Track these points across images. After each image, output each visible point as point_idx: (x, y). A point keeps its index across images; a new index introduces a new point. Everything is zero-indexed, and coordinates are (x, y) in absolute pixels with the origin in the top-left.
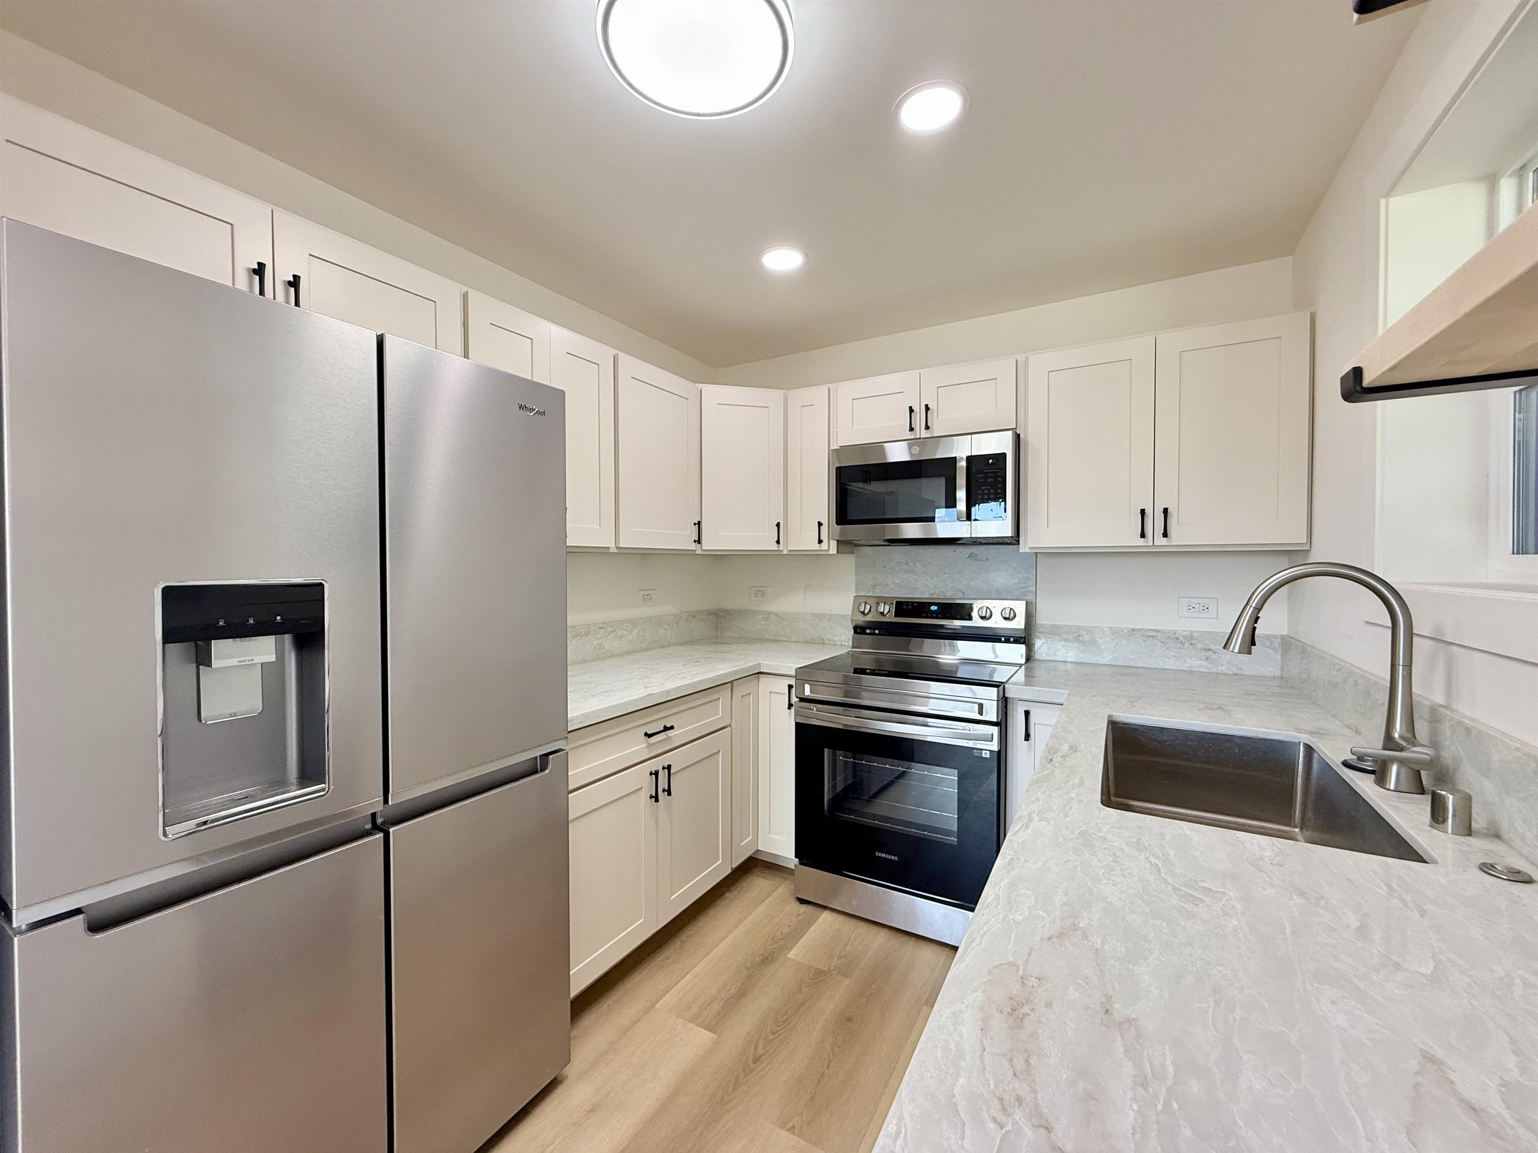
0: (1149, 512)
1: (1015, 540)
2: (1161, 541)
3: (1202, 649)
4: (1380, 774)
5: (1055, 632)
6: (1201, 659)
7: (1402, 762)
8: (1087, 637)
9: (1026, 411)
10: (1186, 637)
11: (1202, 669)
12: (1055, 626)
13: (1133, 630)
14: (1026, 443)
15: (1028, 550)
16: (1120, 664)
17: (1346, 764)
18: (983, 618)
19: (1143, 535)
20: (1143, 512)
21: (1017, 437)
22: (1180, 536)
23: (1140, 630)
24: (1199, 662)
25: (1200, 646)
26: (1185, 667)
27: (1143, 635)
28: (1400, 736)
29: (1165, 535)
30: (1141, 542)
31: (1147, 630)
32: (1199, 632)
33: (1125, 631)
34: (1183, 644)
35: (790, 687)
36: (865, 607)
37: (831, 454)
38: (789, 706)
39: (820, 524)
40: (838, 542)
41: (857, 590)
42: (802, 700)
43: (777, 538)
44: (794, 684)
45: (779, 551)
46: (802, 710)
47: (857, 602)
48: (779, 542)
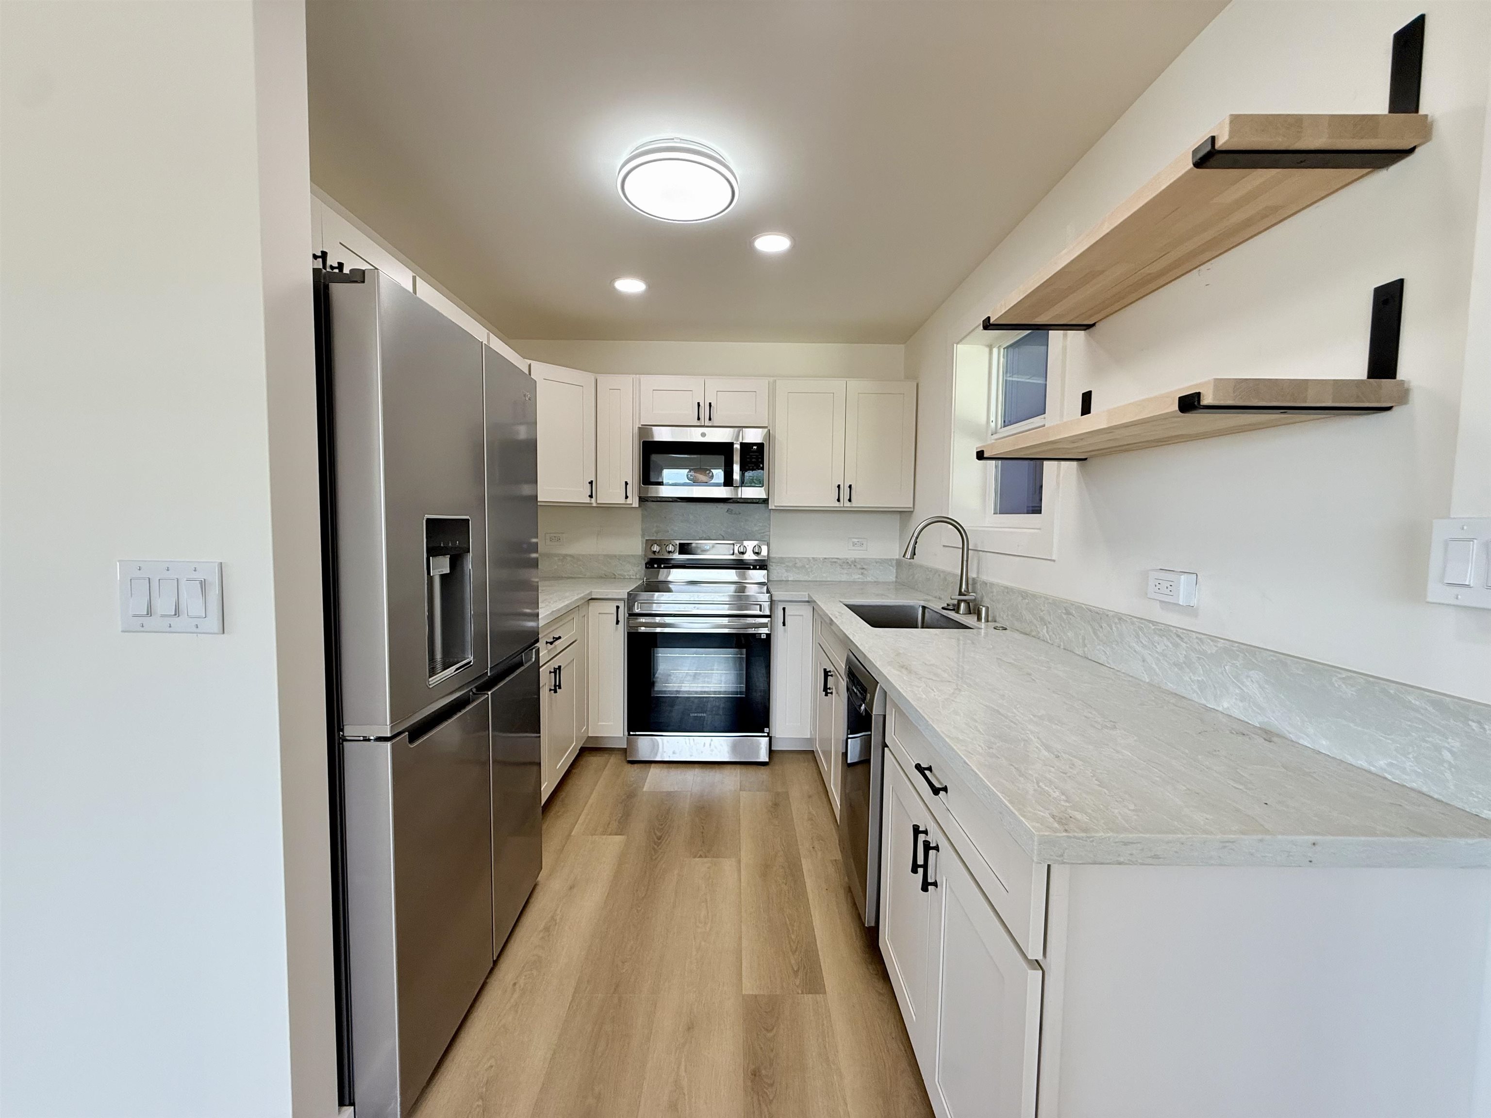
0: (842, 486)
1: (767, 500)
2: (848, 504)
3: (860, 568)
4: (956, 609)
5: (782, 561)
6: (859, 574)
7: (965, 601)
8: (799, 564)
9: (773, 416)
10: (852, 562)
11: (860, 580)
12: (781, 558)
13: (825, 558)
14: (774, 437)
15: (774, 508)
16: (818, 580)
17: (943, 608)
18: (741, 553)
19: (839, 500)
20: (838, 486)
21: (769, 433)
22: (856, 503)
23: (829, 558)
24: (859, 576)
25: (859, 566)
26: (851, 579)
27: (831, 562)
28: (965, 591)
29: (850, 500)
30: (837, 504)
31: (832, 559)
32: (859, 558)
33: (821, 559)
34: (850, 565)
35: (618, 607)
36: (656, 548)
37: (636, 430)
38: (618, 622)
39: (626, 483)
40: (640, 498)
41: (643, 536)
42: (632, 615)
43: (590, 494)
44: (621, 605)
45: (591, 503)
46: (632, 622)
47: (650, 543)
48: (591, 496)
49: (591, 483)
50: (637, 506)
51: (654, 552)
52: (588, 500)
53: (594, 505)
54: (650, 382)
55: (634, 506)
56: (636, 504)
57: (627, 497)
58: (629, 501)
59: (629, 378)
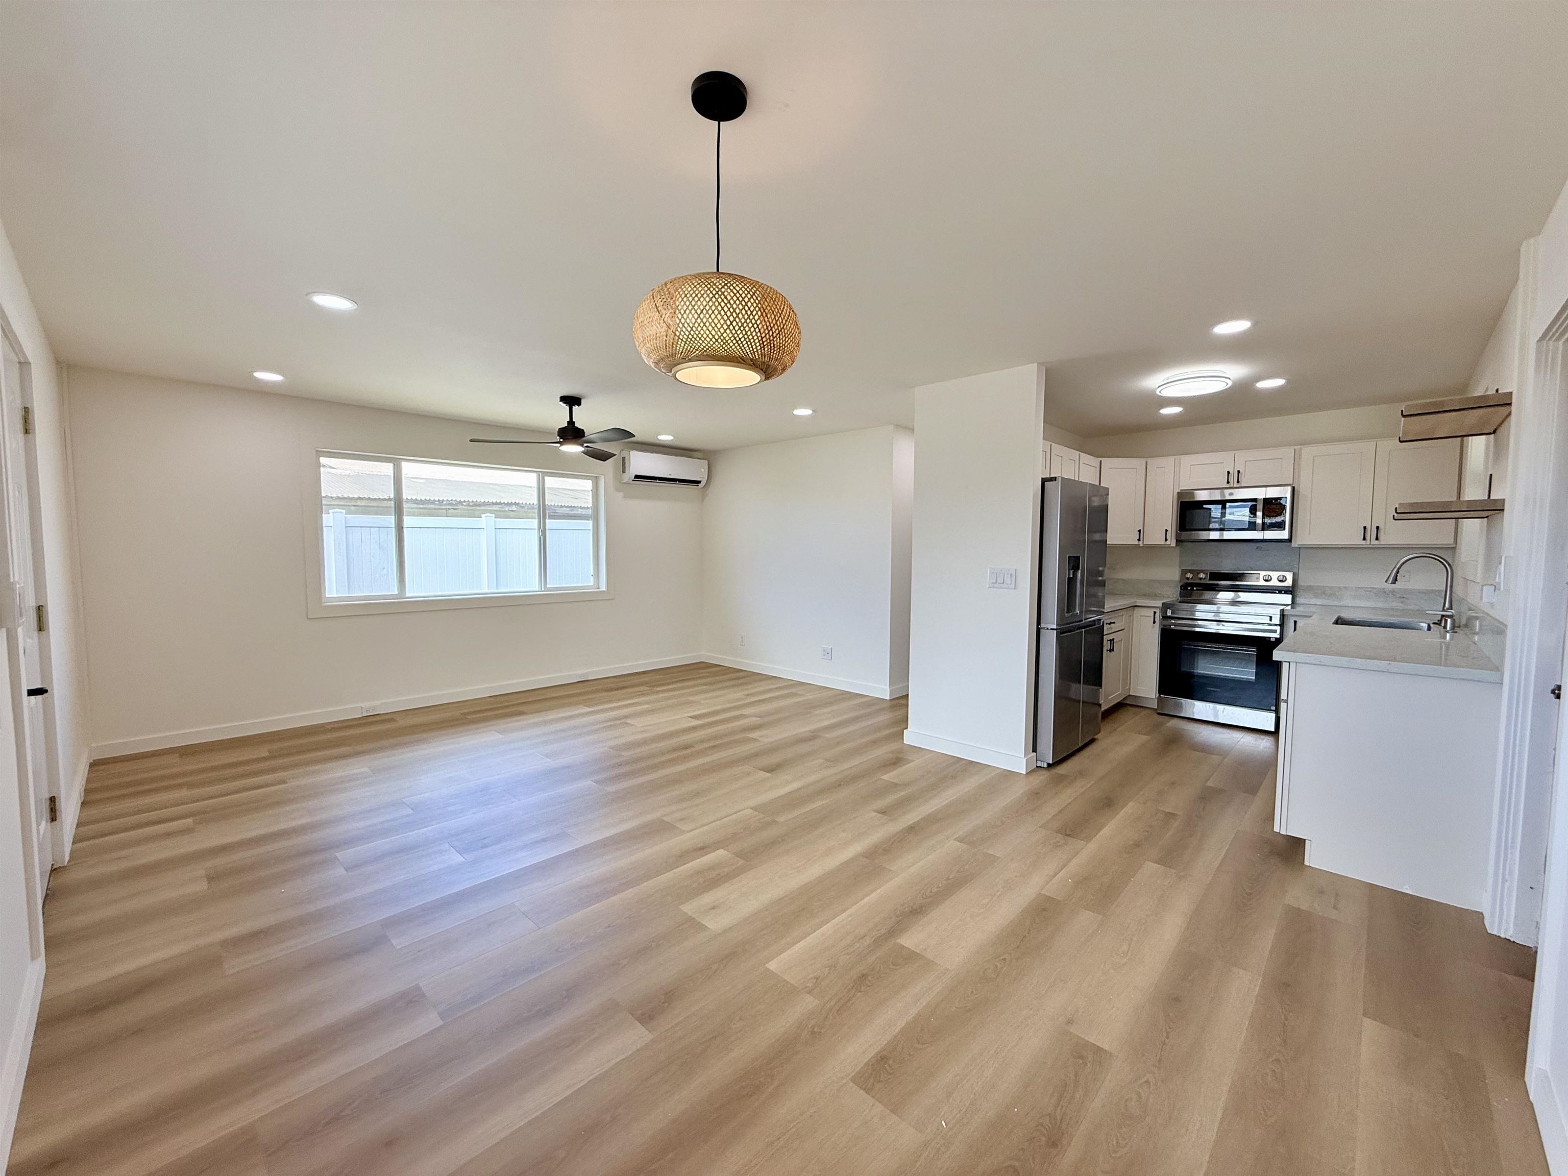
0: (1368, 528)
1: (1290, 540)
2: (1374, 542)
5: (1310, 588)
8: (1329, 592)
9: (1299, 476)
12: (1310, 586)
14: (1299, 492)
15: (1296, 546)
18: (1266, 580)
19: (1364, 539)
20: (1365, 528)
21: (1293, 489)
22: (1385, 540)
29: (1377, 539)
30: (1364, 543)
31: (1366, 588)
35: (1155, 613)
36: (1189, 575)
37: (1175, 494)
38: (1154, 622)
39: (1166, 531)
40: (1177, 541)
41: (1180, 567)
42: (1165, 617)
43: (1138, 538)
44: (1158, 611)
45: (1139, 545)
46: (1166, 622)
47: (1184, 572)
48: (1139, 540)
49: (1140, 531)
50: (1175, 546)
51: (1188, 579)
52: (1137, 543)
53: (1142, 545)
54: (1187, 460)
55: (1172, 546)
56: (1173, 544)
57: (1166, 540)
58: (1168, 542)
59: (1171, 459)
